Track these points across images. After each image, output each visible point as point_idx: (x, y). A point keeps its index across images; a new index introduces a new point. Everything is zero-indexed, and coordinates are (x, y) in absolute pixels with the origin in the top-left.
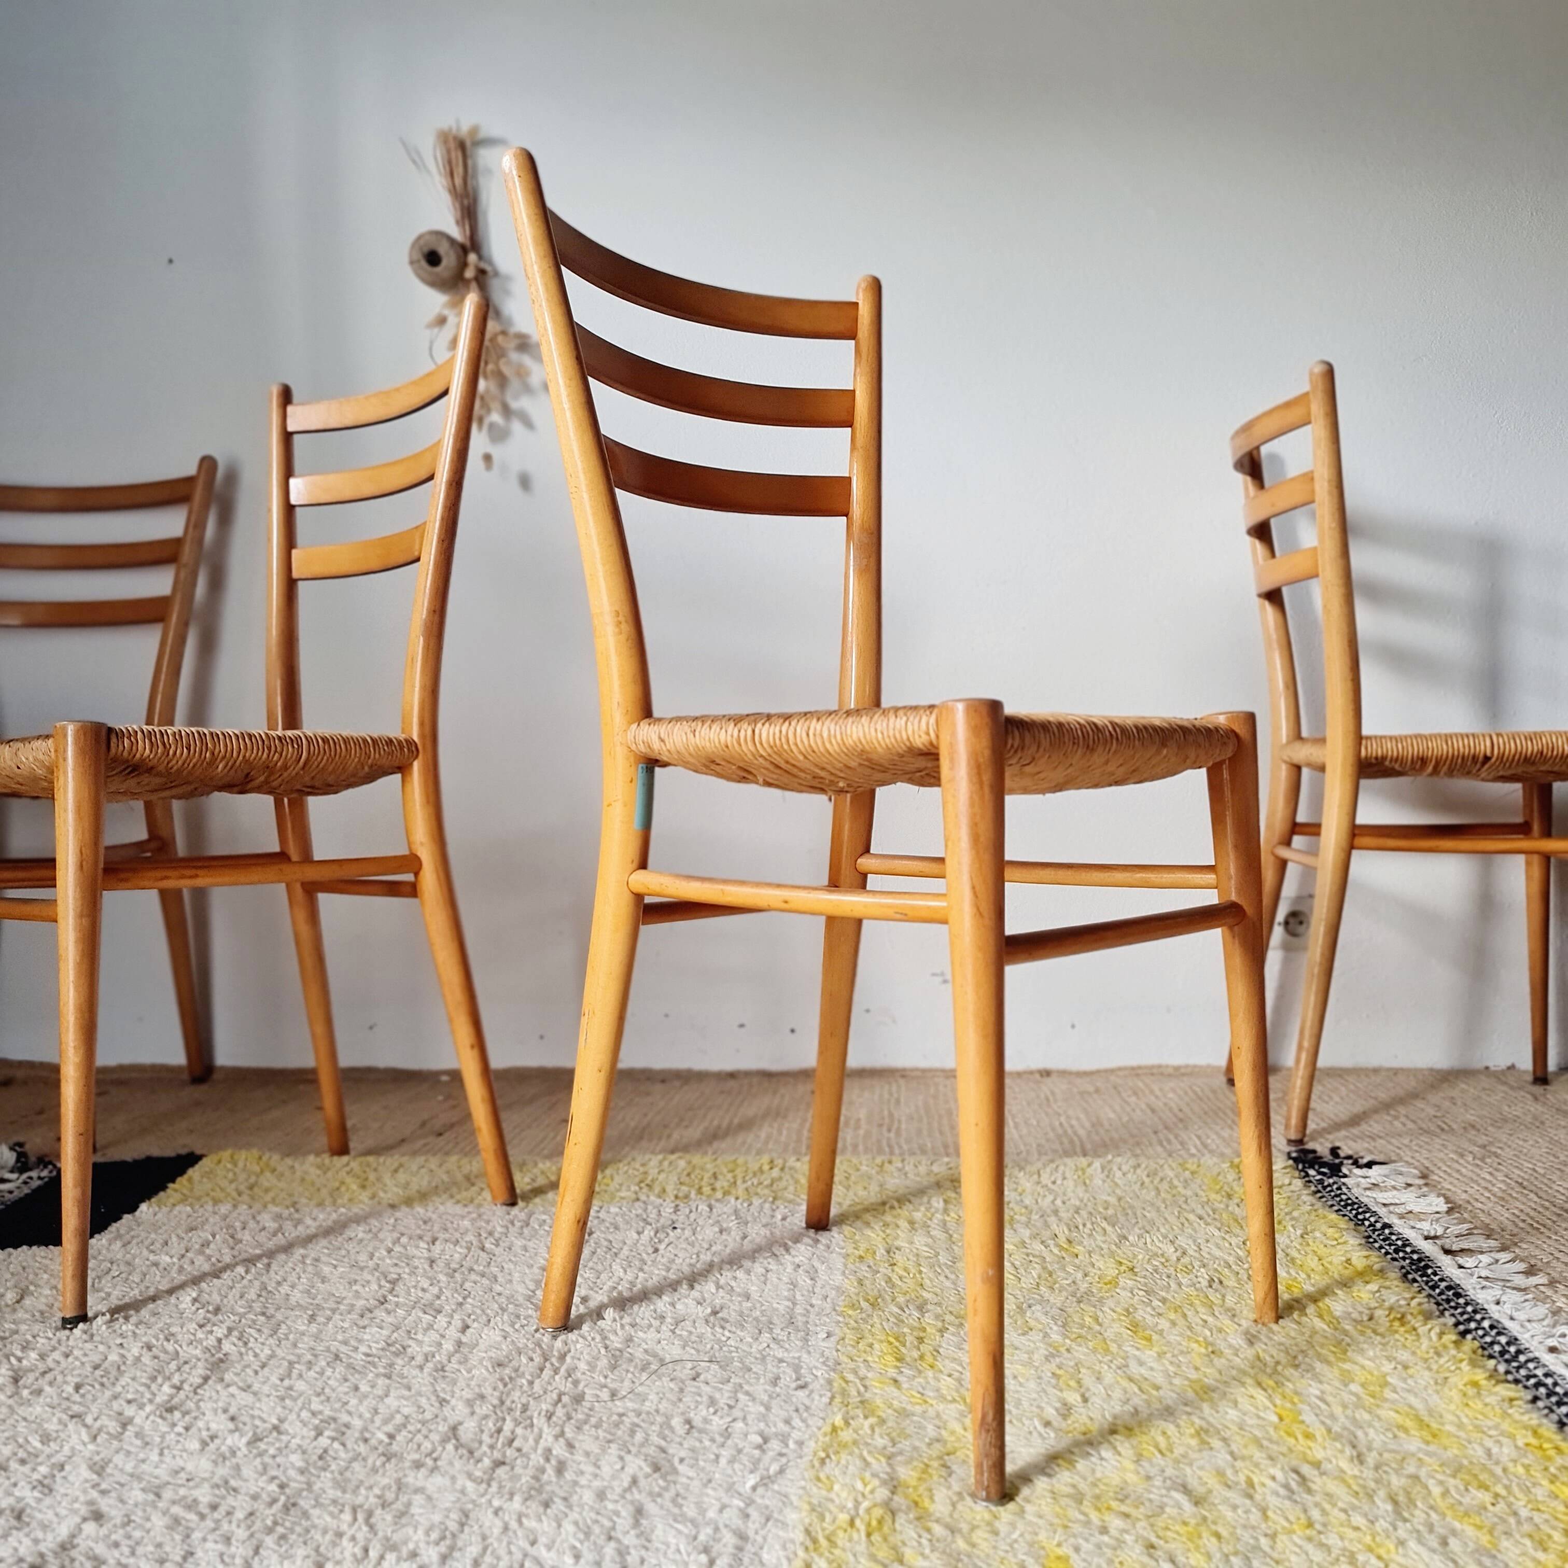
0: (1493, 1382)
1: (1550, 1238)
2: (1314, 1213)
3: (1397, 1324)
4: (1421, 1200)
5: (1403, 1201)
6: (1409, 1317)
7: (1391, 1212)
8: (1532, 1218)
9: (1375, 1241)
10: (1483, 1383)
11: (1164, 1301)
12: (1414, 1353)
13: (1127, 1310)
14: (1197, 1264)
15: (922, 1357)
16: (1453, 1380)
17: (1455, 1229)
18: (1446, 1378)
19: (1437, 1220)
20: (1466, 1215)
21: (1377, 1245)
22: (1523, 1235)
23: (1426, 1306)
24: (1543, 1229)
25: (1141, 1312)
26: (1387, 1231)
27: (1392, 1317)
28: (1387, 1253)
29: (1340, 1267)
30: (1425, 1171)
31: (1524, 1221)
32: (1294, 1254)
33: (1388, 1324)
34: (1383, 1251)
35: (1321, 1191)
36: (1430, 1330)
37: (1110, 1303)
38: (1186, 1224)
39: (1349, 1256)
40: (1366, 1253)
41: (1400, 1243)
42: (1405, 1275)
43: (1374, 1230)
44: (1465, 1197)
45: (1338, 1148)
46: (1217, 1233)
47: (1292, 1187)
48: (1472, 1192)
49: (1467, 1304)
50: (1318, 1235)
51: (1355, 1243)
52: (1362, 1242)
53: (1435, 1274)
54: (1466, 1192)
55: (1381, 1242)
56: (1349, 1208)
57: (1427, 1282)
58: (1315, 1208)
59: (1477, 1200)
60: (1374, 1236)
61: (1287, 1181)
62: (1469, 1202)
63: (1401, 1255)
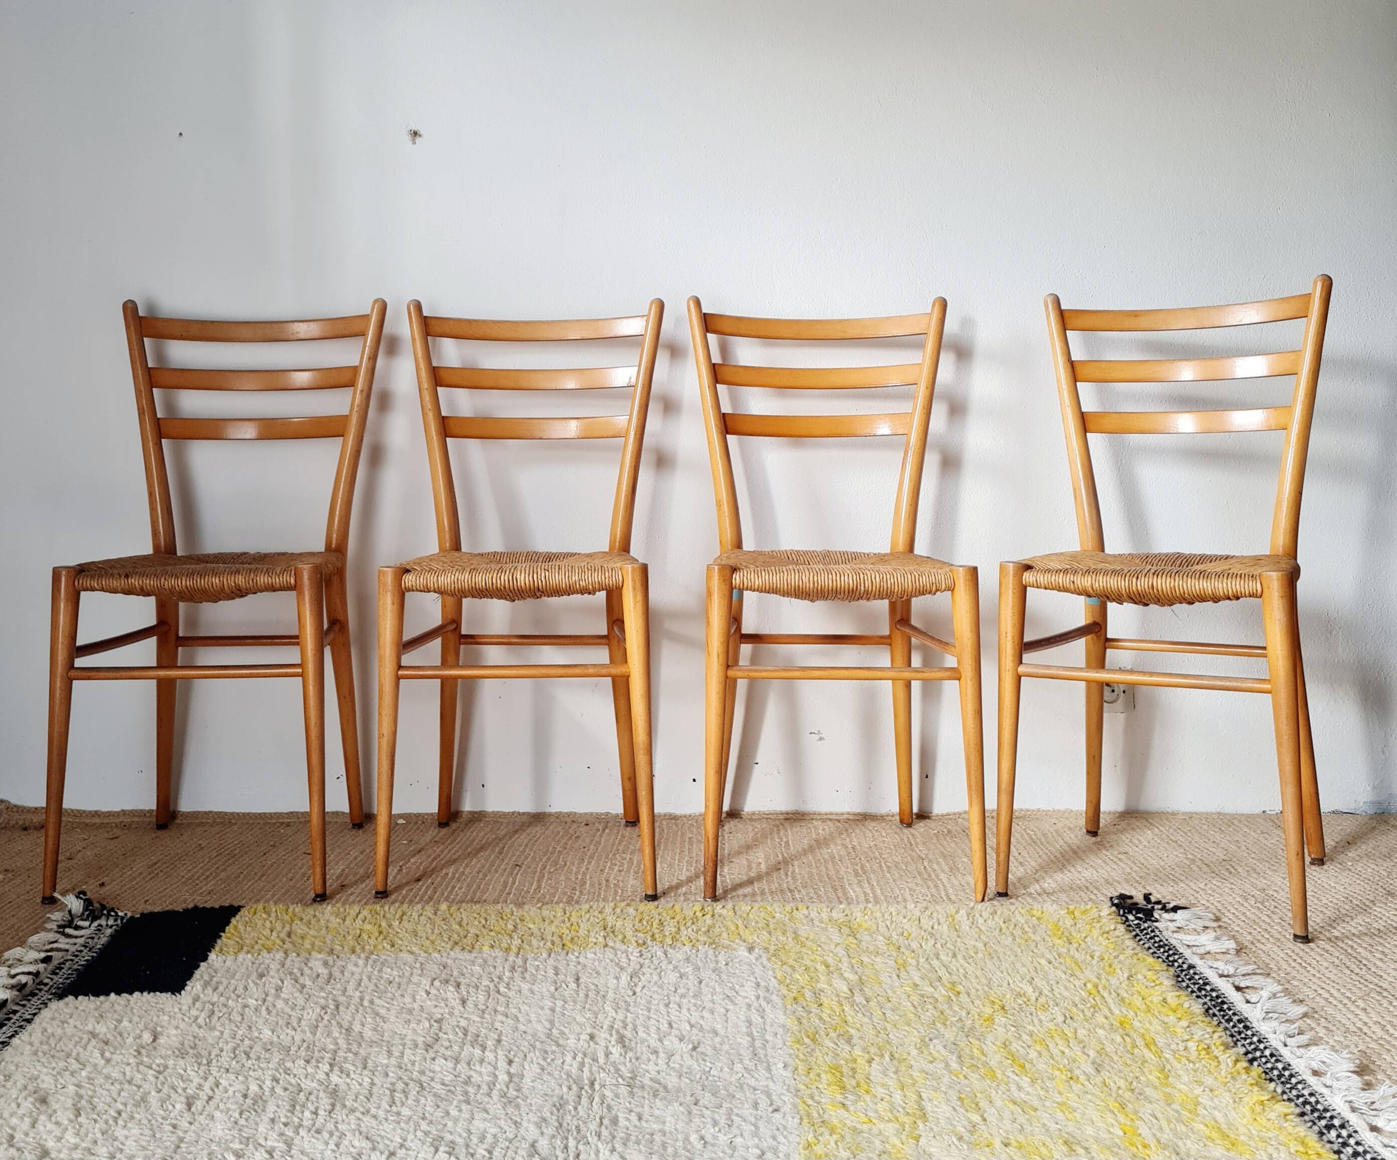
0: (1274, 1101)
1: (1314, 975)
2: (1136, 956)
3: (1204, 1053)
4: (1216, 942)
5: (1202, 942)
6: (1213, 1048)
7: (1194, 954)
8: (1301, 958)
9: (1183, 981)
10: (1267, 1102)
11: (1031, 1034)
12: (1216, 1078)
13: (1005, 1044)
14: (1051, 1003)
15: (858, 1085)
16: (1246, 1099)
17: (1243, 969)
18: (1241, 1098)
19: (1229, 961)
20: (1250, 955)
21: (1184, 984)
22: (1294, 973)
23: (1223, 1039)
24: (1309, 968)
25: (1015, 1045)
26: (1192, 971)
27: (1200, 1047)
28: (1193, 992)
29: (1159, 1006)
30: (1218, 914)
31: (1295, 960)
32: (1124, 994)
33: (1198, 1053)
34: (1190, 990)
35: (1139, 934)
36: (1228, 1058)
37: (990, 1037)
38: (1039, 968)
39: (1164, 996)
40: (1178, 993)
41: (1201, 982)
42: (1207, 1010)
43: (1182, 971)
44: (1249, 937)
45: (1150, 894)
46: (1063, 976)
47: (1117, 933)
48: (1255, 933)
49: (1253, 1035)
50: (1140, 977)
51: (1167, 982)
52: (1174, 982)
53: (1229, 1009)
54: (1250, 933)
55: (1187, 981)
56: (1162, 950)
57: (1223, 1016)
58: (1136, 951)
59: (1259, 941)
60: (1182, 976)
61: (1112, 927)
62: (1252, 943)
63: (1203, 992)
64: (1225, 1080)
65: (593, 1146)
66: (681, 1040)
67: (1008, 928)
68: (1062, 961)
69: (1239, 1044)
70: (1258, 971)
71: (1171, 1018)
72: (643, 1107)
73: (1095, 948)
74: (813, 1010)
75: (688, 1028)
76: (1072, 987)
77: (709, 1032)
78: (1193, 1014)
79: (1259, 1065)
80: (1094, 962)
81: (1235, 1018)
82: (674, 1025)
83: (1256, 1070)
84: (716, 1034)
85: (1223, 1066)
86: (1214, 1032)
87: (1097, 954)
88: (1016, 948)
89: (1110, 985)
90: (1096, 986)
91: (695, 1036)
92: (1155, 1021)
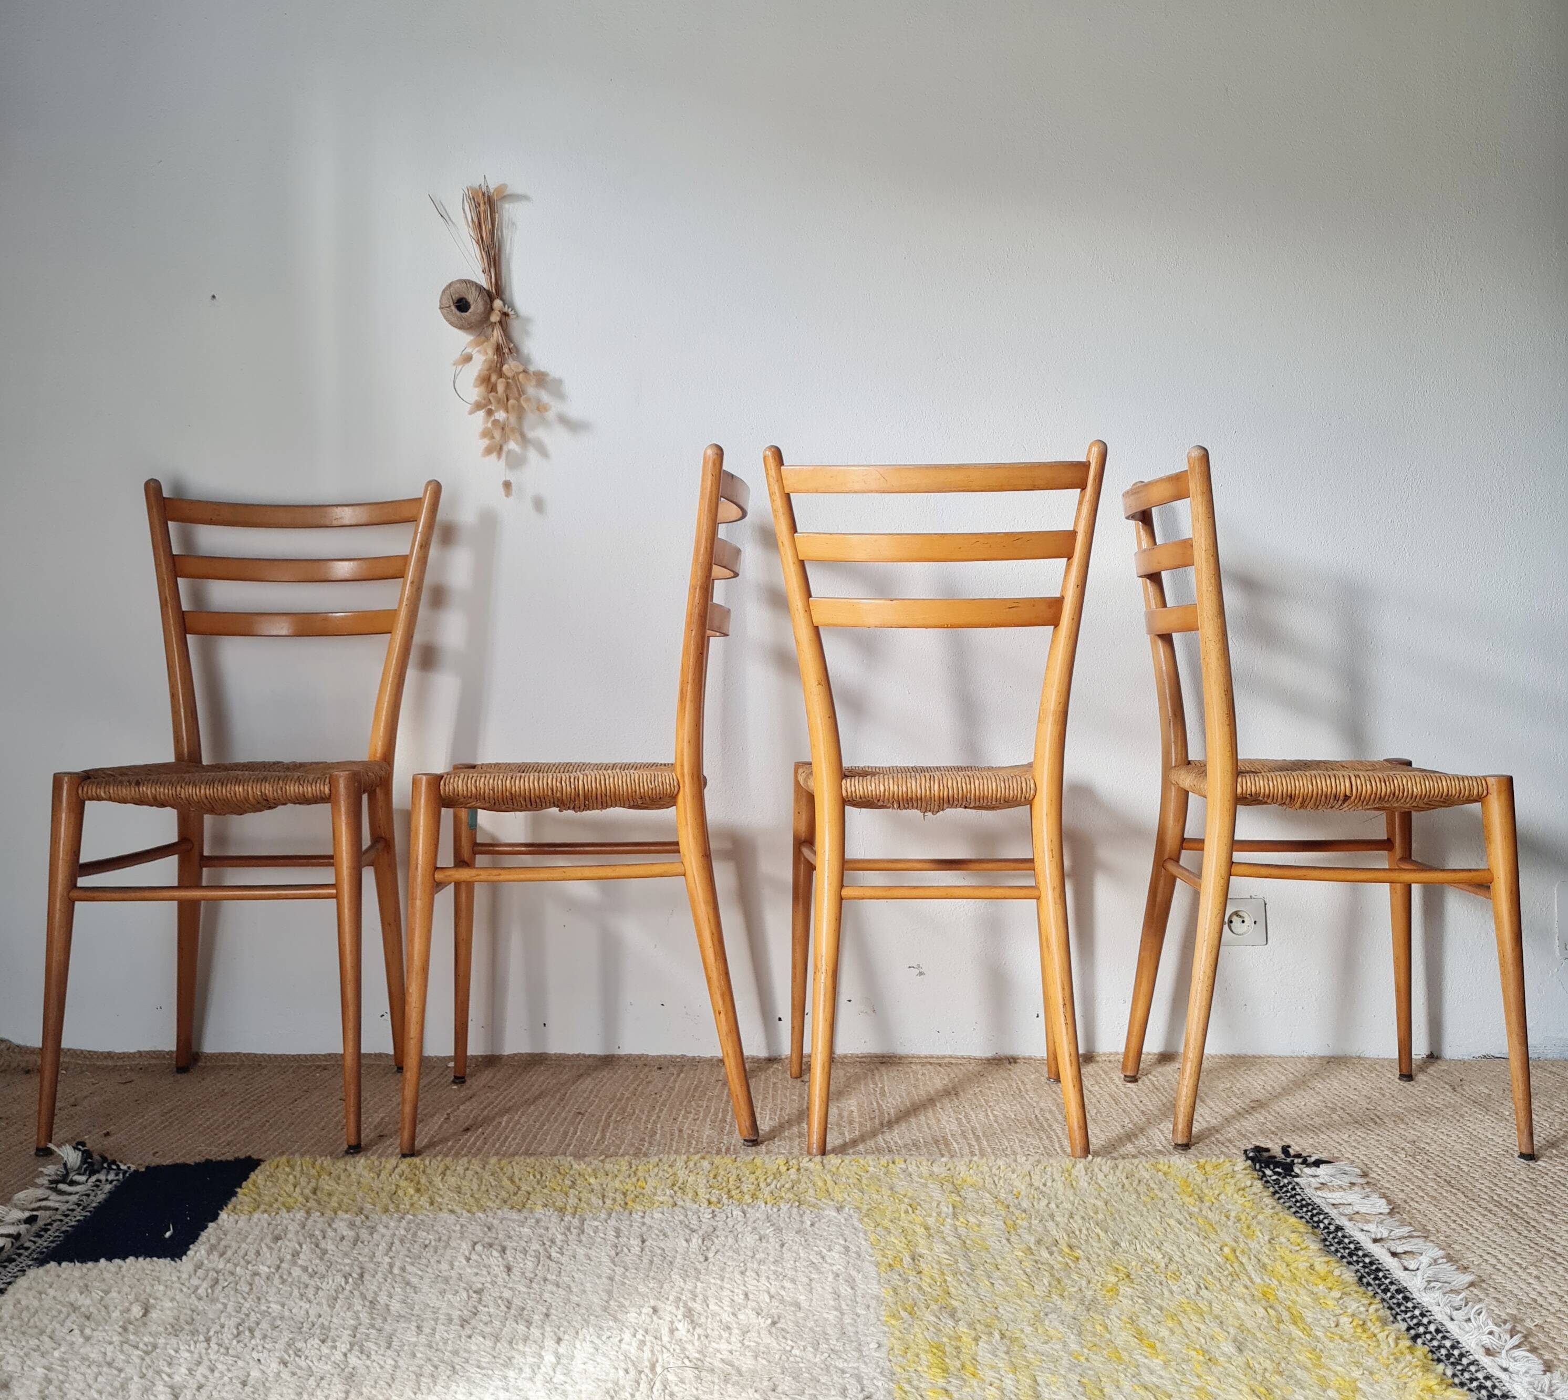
0: (1444, 1386)
2: (1276, 1217)
3: (1359, 1330)
4: (1365, 1201)
5: (1350, 1201)
6: (1369, 1324)
7: (1341, 1214)
9: (1332, 1245)
10: (1436, 1387)
11: (1160, 1308)
12: (1377, 1360)
13: (1131, 1318)
14: (1183, 1271)
15: (963, 1367)
16: (1412, 1385)
17: (1398, 1232)
18: (1405, 1383)
19: (1381, 1222)
20: (1405, 1216)
21: (1333, 1249)
23: (1381, 1312)
25: (1143, 1320)
26: (1340, 1234)
27: (1354, 1323)
28: (1343, 1257)
29: (1306, 1273)
30: (1365, 1169)
32: (1265, 1260)
33: (1352, 1331)
34: (1339, 1255)
35: (1278, 1192)
36: (1387, 1336)
37: (1115, 1310)
38: (1169, 1230)
39: (1311, 1261)
40: (1326, 1259)
41: (1352, 1246)
42: (1361, 1279)
43: (1329, 1233)
44: (1402, 1195)
45: (1289, 1147)
46: (1196, 1239)
47: (1254, 1189)
48: (1407, 1189)
49: (1414, 1307)
50: (1283, 1240)
51: (1314, 1246)
52: (1321, 1246)
53: (1386, 1278)
54: (1403, 1191)
55: (1336, 1245)
56: (1305, 1209)
57: (1379, 1286)
58: (1276, 1210)
59: (1412, 1199)
60: (1330, 1239)
61: (1249, 1183)
62: (1405, 1201)
63: (1355, 1258)
64: (1387, 1362)
66: (758, 1314)
67: (1132, 1184)
68: (1193, 1221)
69: (1399, 1318)
70: (1415, 1234)
71: (1321, 1287)
72: (712, 1394)
73: (1230, 1207)
74: (911, 1278)
75: (767, 1299)
76: (1207, 1251)
77: (791, 1304)
78: (1344, 1284)
79: (1424, 1344)
80: (1230, 1223)
81: (1393, 1288)
82: (751, 1296)
83: (1421, 1349)
84: (798, 1306)
85: (1384, 1346)
86: (1370, 1304)
87: (1233, 1214)
88: (1141, 1207)
89: (1250, 1249)
90: (1234, 1251)
91: (775, 1308)
92: (1302, 1292)
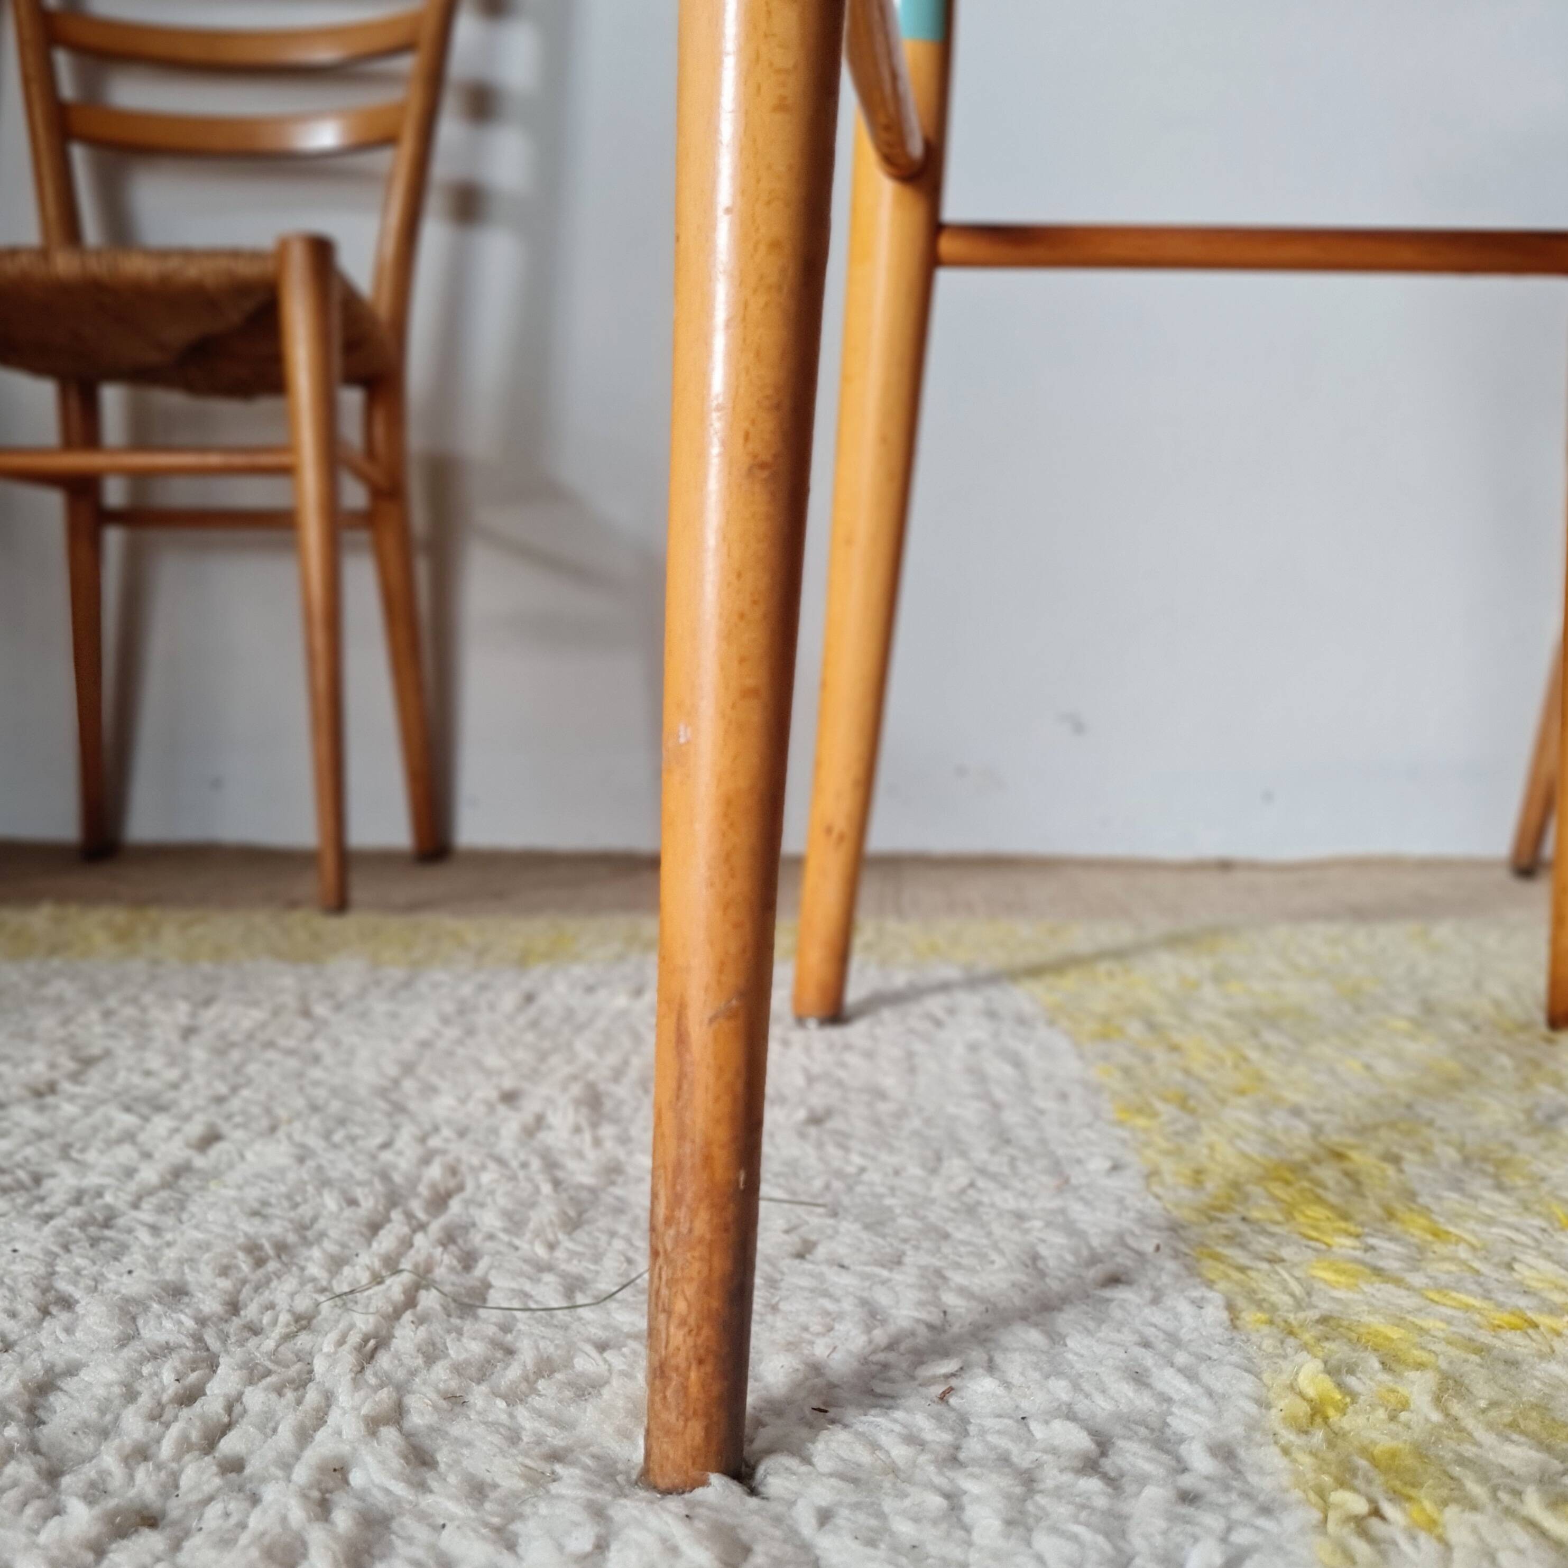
65: (312, 1396)
72: (597, 1258)
